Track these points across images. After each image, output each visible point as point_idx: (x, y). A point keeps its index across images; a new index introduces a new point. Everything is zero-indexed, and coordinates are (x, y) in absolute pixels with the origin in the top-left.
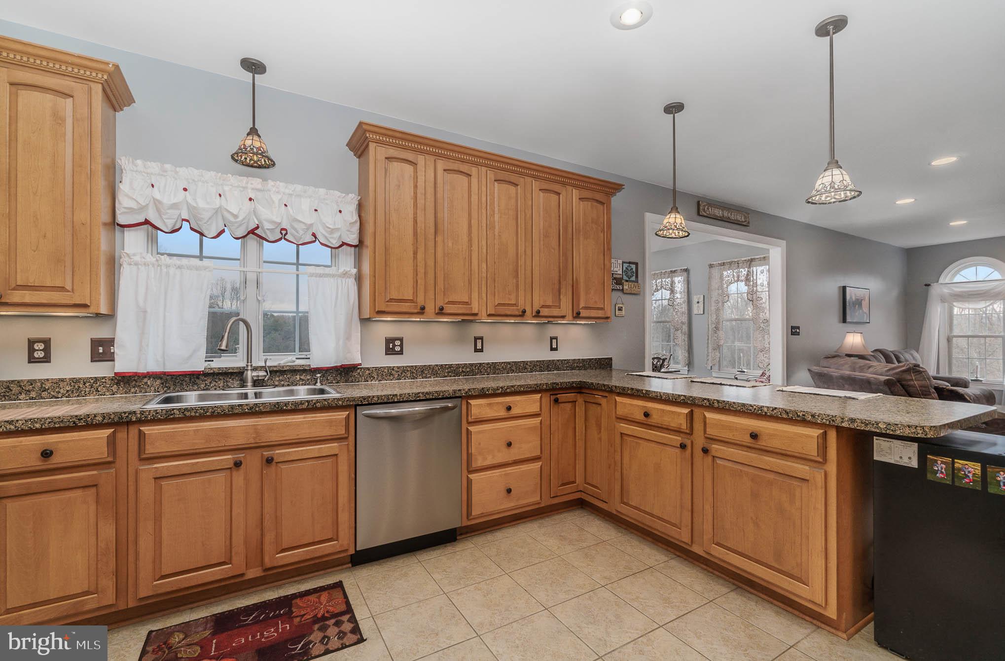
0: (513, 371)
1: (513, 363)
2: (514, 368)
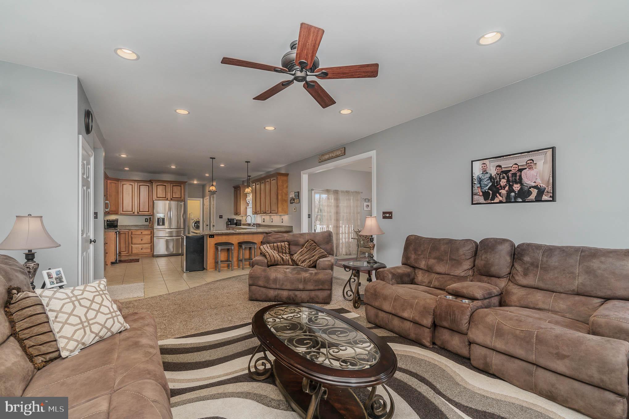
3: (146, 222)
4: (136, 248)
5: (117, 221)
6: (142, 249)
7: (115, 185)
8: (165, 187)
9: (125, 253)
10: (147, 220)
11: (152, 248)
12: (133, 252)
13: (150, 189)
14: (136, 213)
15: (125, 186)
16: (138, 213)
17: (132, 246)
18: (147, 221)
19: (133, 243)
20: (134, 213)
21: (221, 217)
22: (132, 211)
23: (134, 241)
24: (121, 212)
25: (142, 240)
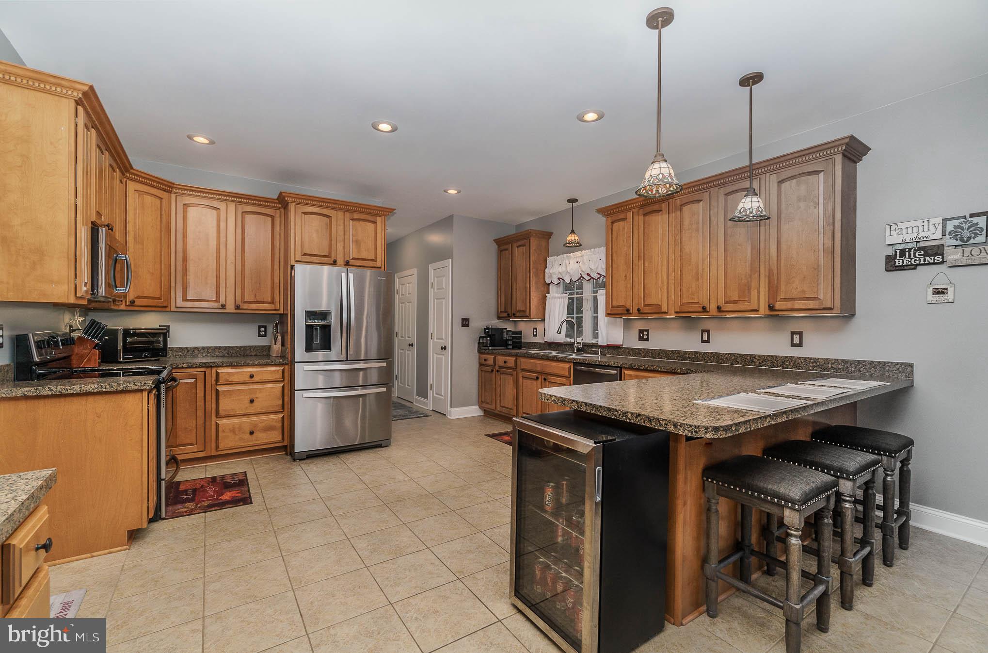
0: (739, 363)
1: (738, 356)
2: (739, 360)
3: (260, 336)
4: (233, 431)
5: (164, 333)
6: (252, 433)
7: (158, 201)
8: (327, 219)
9: (194, 448)
10: (265, 331)
11: (288, 426)
12: (221, 446)
13: (277, 228)
14: (231, 308)
15: (192, 212)
16: (238, 307)
17: (217, 425)
18: (265, 336)
19: (221, 413)
20: (223, 307)
21: (465, 323)
22: (217, 300)
23: (225, 405)
24: (180, 303)
25: (252, 401)
